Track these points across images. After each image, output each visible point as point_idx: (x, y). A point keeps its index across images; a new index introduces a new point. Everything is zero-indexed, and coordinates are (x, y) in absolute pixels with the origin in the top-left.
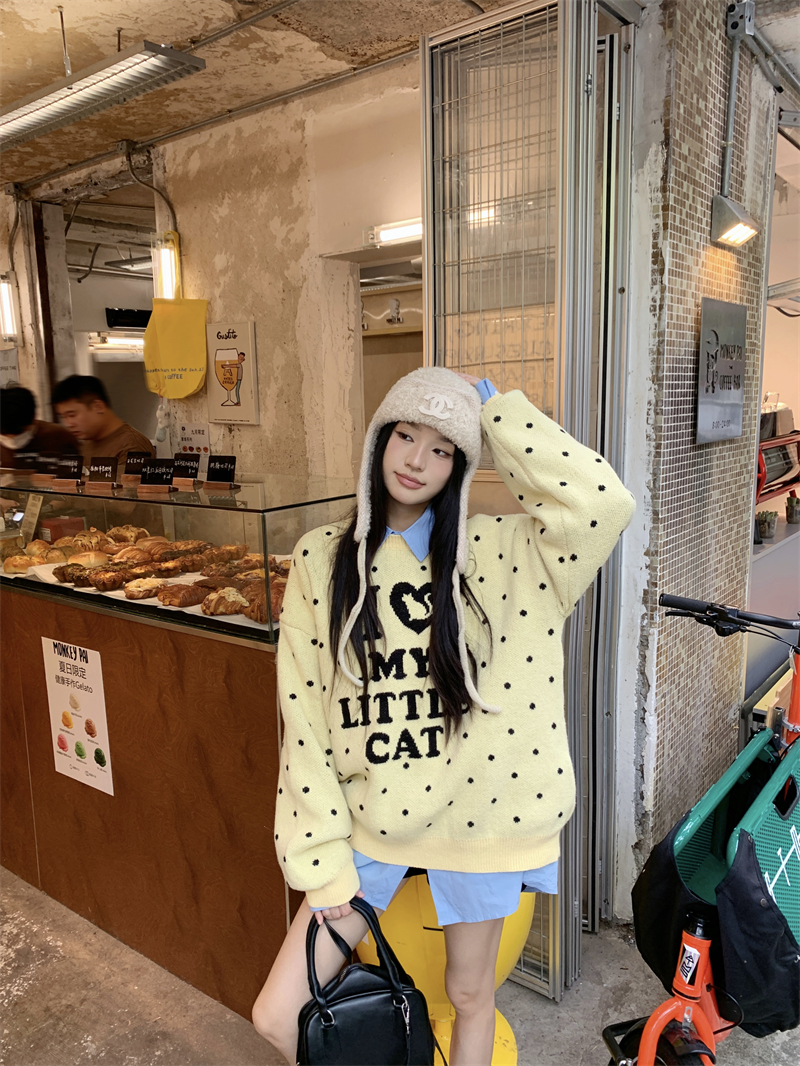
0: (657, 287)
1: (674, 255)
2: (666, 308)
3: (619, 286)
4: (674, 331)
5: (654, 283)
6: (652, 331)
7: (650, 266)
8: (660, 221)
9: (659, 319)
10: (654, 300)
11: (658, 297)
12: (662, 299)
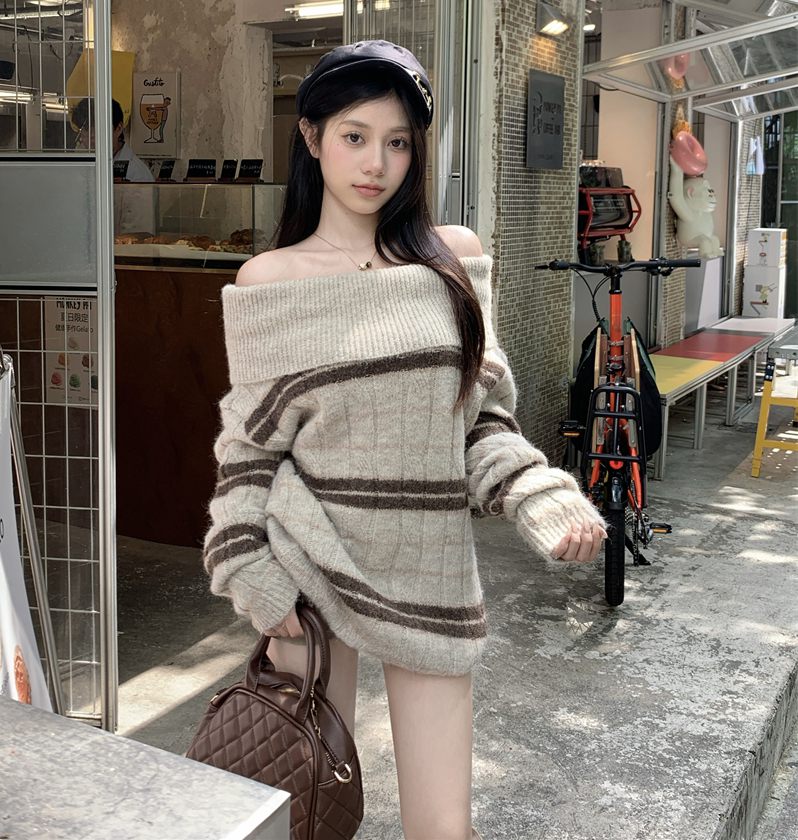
0: (498, 60)
1: (509, 40)
2: (504, 74)
3: (474, 58)
4: (510, 90)
5: (496, 57)
6: (495, 88)
7: (494, 47)
8: (500, 18)
9: (500, 81)
10: (496, 68)
11: (499, 66)
12: (501, 68)
